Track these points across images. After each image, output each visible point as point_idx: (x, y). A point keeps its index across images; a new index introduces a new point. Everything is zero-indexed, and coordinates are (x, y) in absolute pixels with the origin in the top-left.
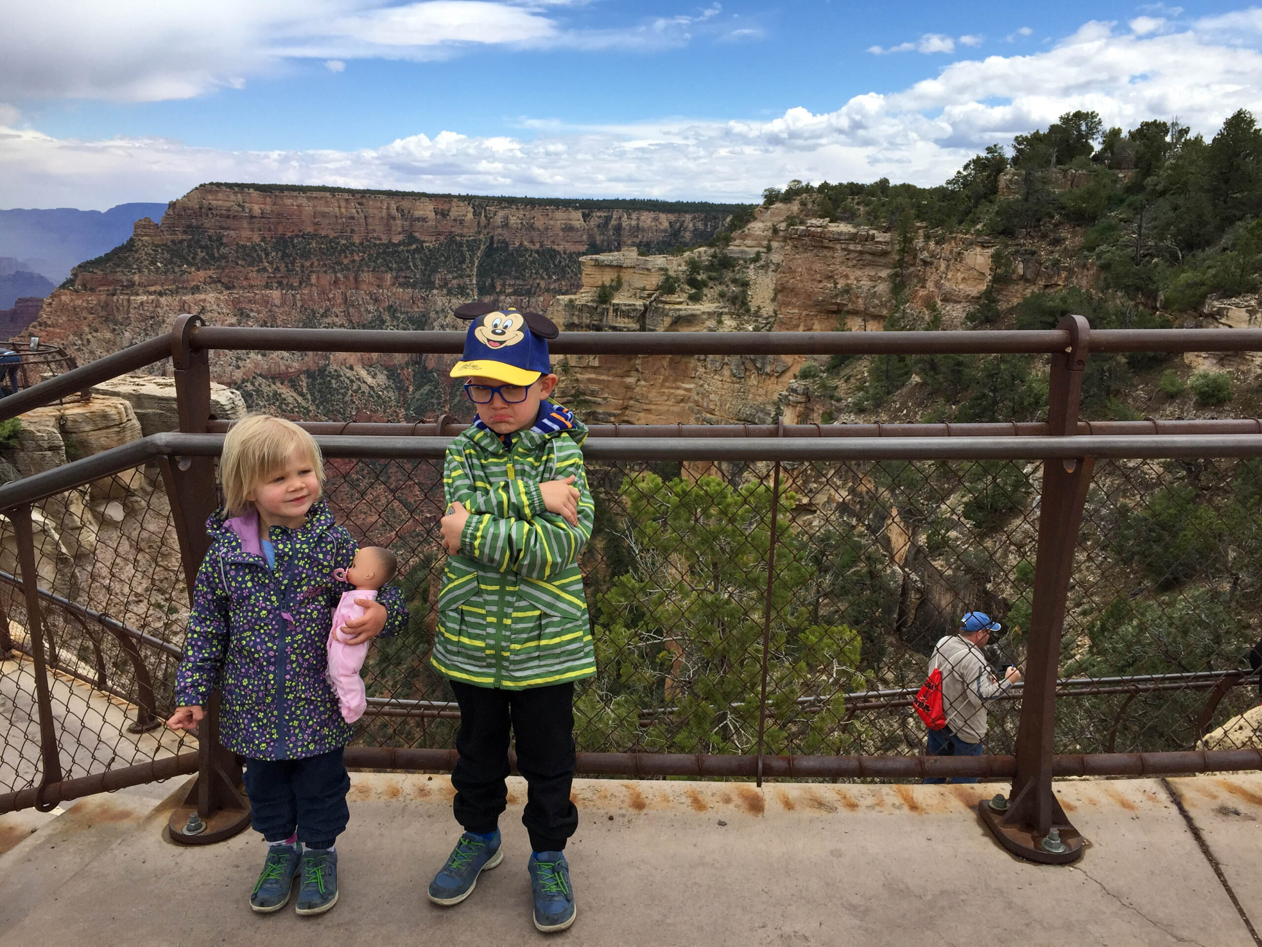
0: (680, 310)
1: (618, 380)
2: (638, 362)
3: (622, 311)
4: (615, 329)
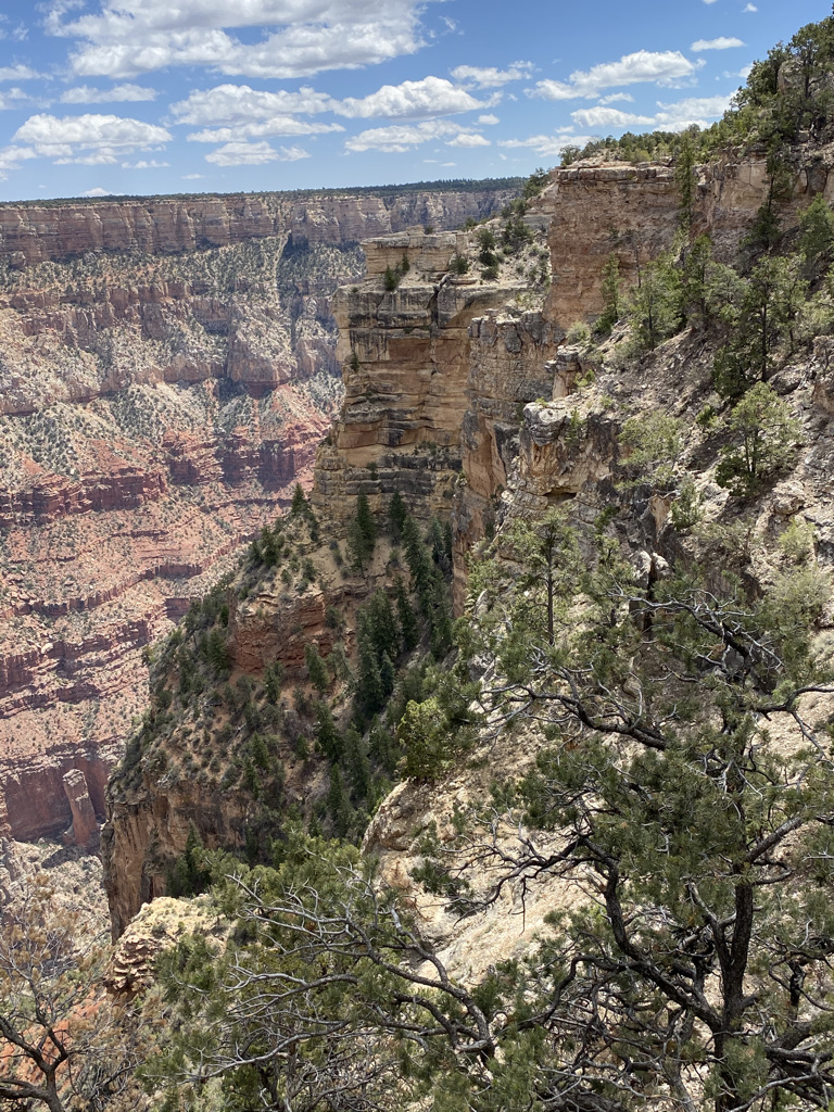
0: (474, 290)
1: (414, 373)
2: (432, 351)
3: (411, 297)
4: (403, 317)
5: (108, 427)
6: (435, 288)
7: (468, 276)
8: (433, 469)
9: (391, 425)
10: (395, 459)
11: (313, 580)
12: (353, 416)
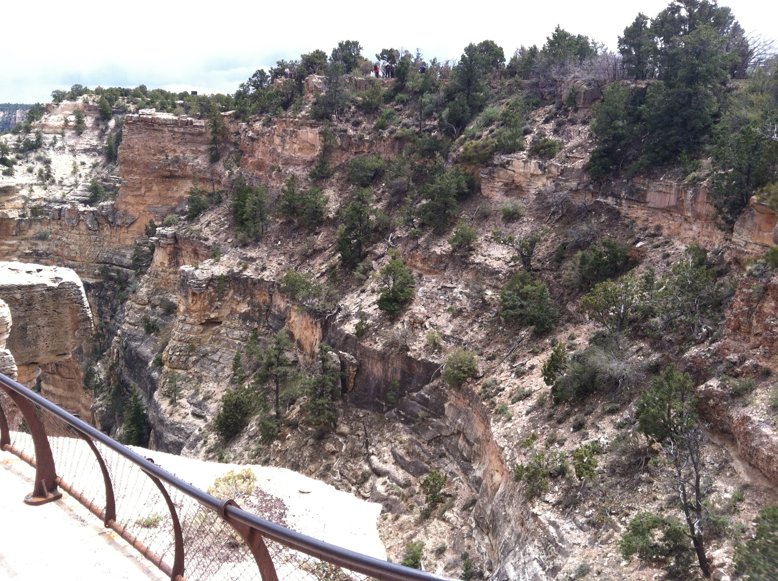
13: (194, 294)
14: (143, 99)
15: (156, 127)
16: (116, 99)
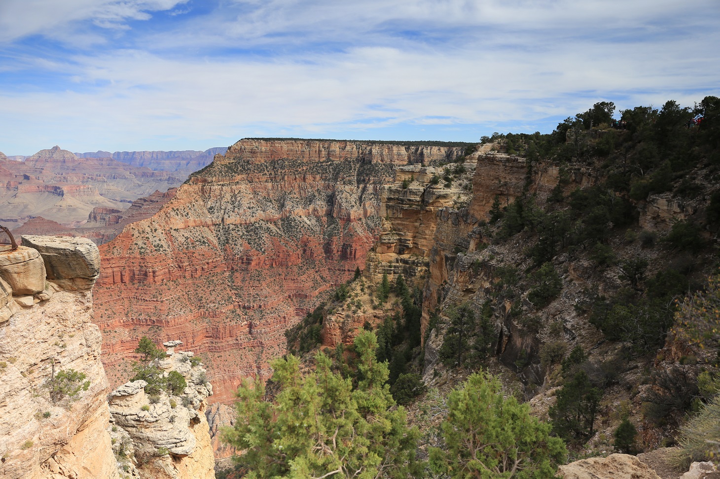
0: (440, 192)
1: (411, 224)
2: (421, 215)
3: (413, 192)
4: (410, 200)
5: (279, 232)
6: (424, 190)
7: (438, 186)
8: (417, 266)
9: (400, 245)
10: (401, 259)
11: (360, 309)
12: (385, 240)
13: (461, 272)
14: (535, 142)
15: (495, 162)
16: (518, 141)
